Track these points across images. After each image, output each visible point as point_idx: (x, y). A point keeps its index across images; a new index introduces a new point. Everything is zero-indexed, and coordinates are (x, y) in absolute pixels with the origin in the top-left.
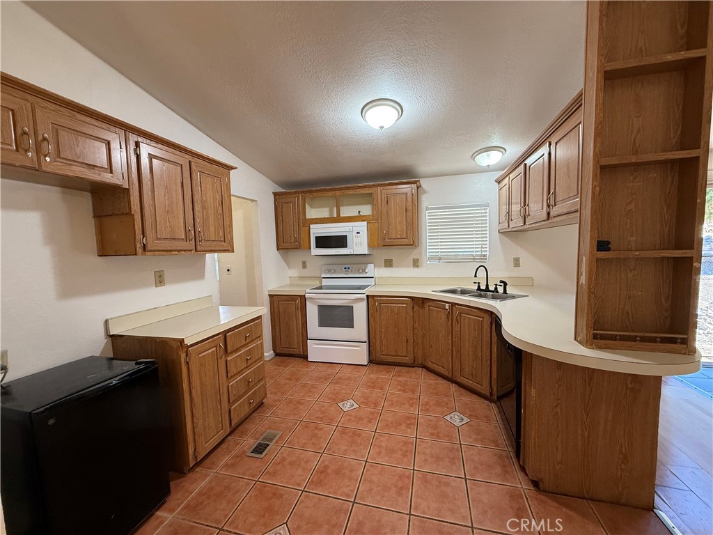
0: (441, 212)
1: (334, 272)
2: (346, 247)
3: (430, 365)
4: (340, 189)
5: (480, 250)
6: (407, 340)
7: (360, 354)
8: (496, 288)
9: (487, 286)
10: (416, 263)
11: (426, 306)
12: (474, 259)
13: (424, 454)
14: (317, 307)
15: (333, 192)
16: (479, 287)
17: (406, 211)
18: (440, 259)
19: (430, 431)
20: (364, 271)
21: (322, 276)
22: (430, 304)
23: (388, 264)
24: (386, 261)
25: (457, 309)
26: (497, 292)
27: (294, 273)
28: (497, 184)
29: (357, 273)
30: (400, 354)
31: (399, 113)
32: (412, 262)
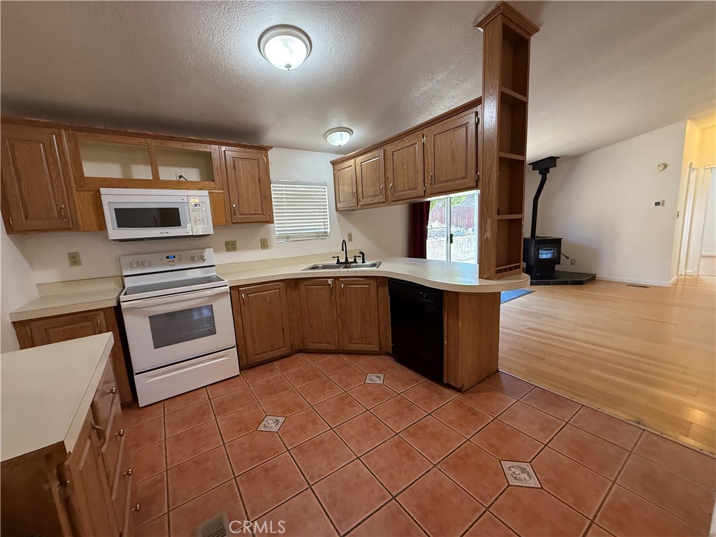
0: (285, 187)
1: (150, 265)
2: (180, 225)
3: (311, 346)
4: (155, 137)
5: (323, 227)
6: (283, 329)
7: (229, 364)
8: (355, 260)
9: (346, 258)
10: (264, 244)
11: (302, 286)
12: (318, 236)
13: (388, 417)
14: (148, 320)
15: (143, 140)
16: (338, 260)
17: (259, 181)
18: (288, 238)
19: (371, 398)
20: (202, 259)
21: (124, 274)
22: (306, 283)
23: (231, 247)
24: (227, 244)
25: (342, 282)
26: (356, 263)
27: (48, 276)
28: (331, 165)
29: (189, 263)
30: (276, 347)
31: (306, 46)
32: (260, 242)
